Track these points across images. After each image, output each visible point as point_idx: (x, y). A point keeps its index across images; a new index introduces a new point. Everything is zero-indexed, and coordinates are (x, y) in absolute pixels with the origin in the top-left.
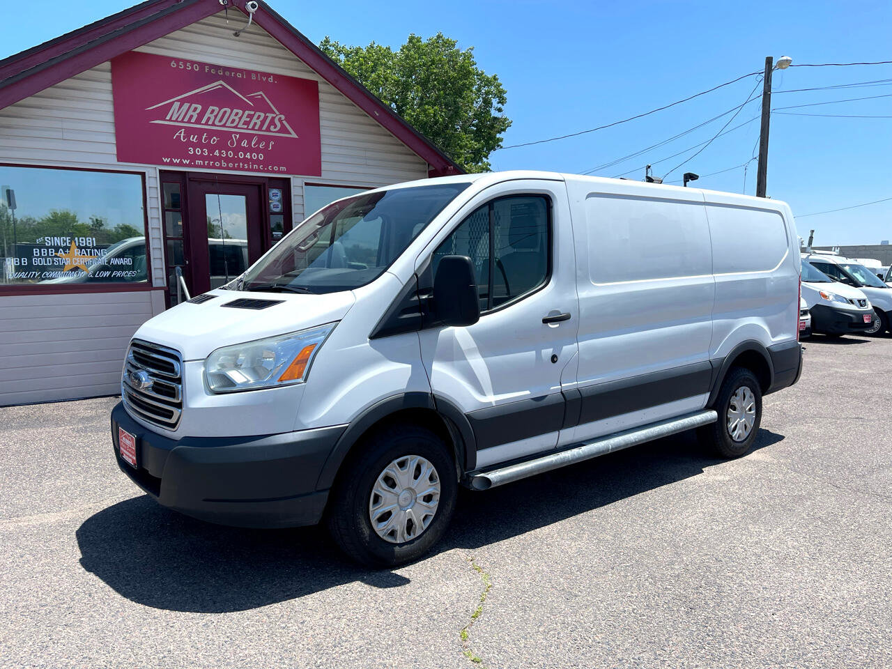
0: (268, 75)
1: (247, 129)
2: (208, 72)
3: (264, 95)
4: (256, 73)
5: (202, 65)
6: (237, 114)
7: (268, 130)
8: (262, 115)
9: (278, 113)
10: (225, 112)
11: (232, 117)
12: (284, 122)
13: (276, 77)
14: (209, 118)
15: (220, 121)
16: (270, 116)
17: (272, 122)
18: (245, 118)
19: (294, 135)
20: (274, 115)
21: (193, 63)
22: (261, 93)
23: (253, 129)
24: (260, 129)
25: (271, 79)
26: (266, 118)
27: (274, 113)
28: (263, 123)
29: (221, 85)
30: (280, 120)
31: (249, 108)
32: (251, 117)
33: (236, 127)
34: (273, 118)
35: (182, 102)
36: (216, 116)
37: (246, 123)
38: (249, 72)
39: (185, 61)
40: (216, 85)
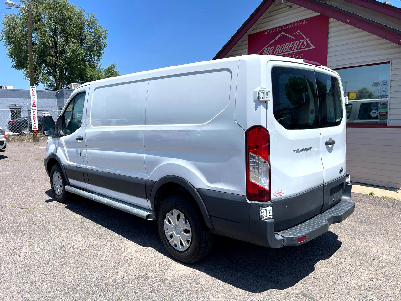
0: (302, 21)
1: (291, 51)
2: (278, 30)
3: (300, 32)
4: (297, 22)
5: (276, 28)
6: (288, 45)
7: (301, 48)
8: (298, 42)
9: (305, 38)
10: (283, 46)
11: (286, 47)
12: (309, 42)
13: (307, 20)
14: (277, 51)
15: (280, 51)
16: (302, 41)
17: (303, 44)
18: (291, 46)
19: (313, 47)
20: (304, 40)
21: (272, 29)
22: (299, 31)
23: (294, 50)
24: (297, 49)
25: (304, 22)
26: (300, 42)
27: (304, 39)
28: (298, 46)
29: (282, 34)
30: (307, 42)
31: (293, 40)
32: (293, 45)
33: (286, 52)
34: (303, 41)
35: (268, 47)
36: (279, 49)
37: (291, 48)
38: (294, 23)
39: (270, 30)
40: (280, 35)
